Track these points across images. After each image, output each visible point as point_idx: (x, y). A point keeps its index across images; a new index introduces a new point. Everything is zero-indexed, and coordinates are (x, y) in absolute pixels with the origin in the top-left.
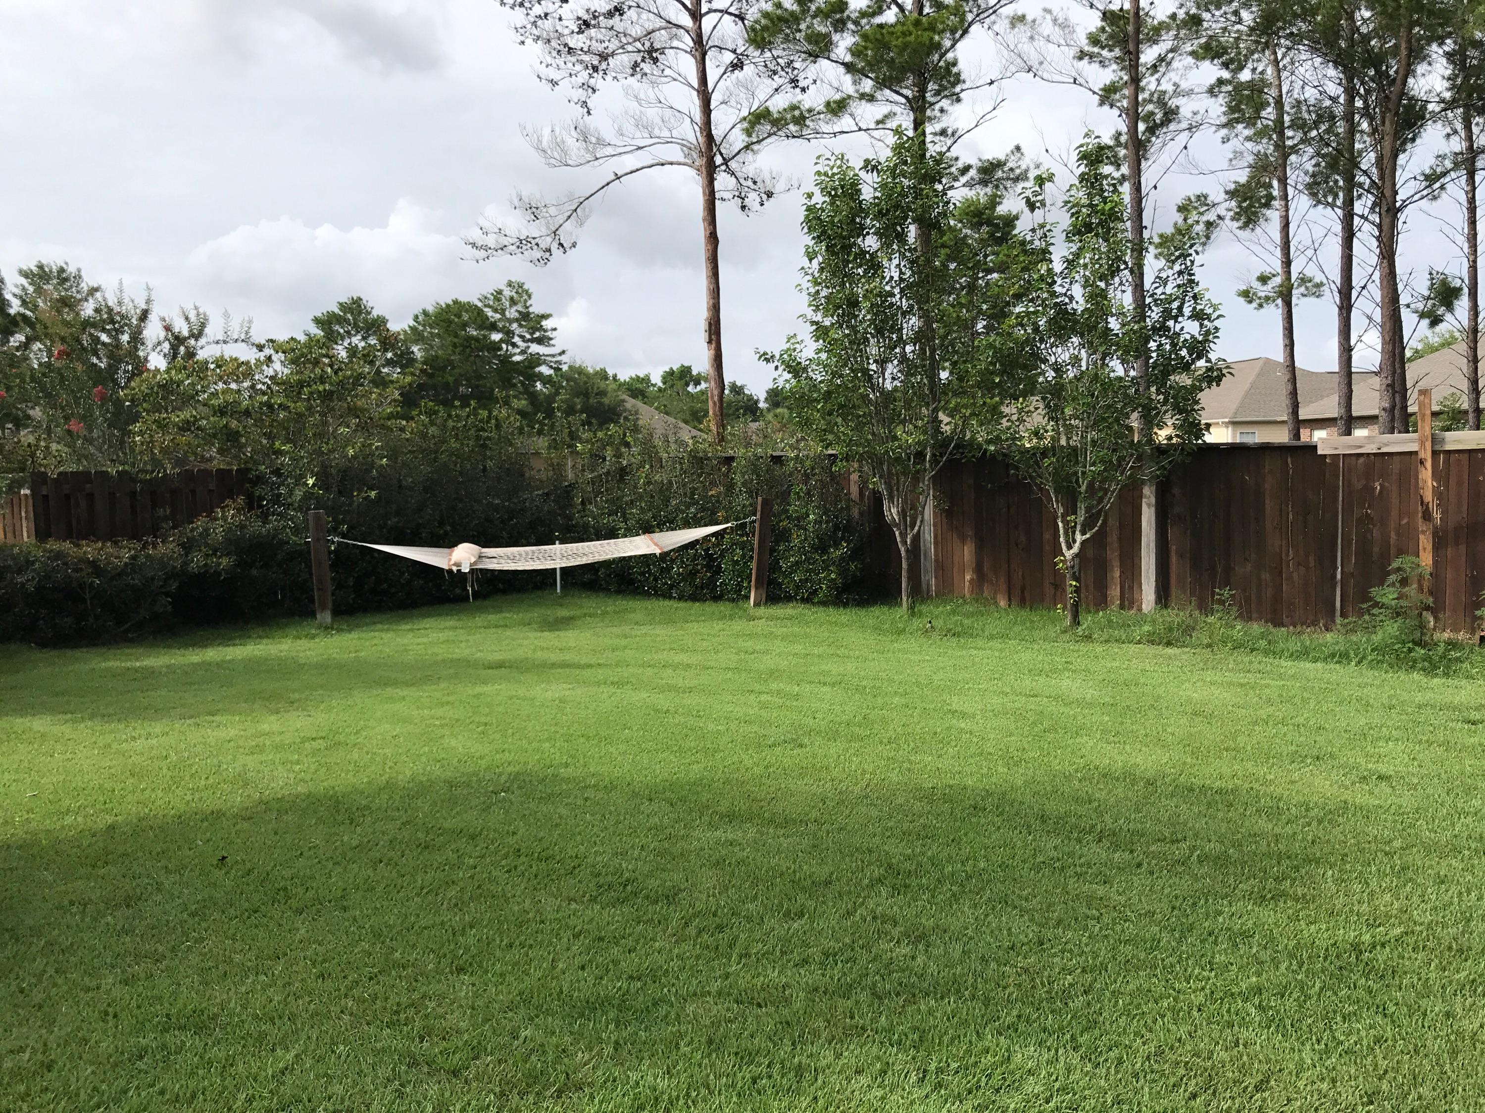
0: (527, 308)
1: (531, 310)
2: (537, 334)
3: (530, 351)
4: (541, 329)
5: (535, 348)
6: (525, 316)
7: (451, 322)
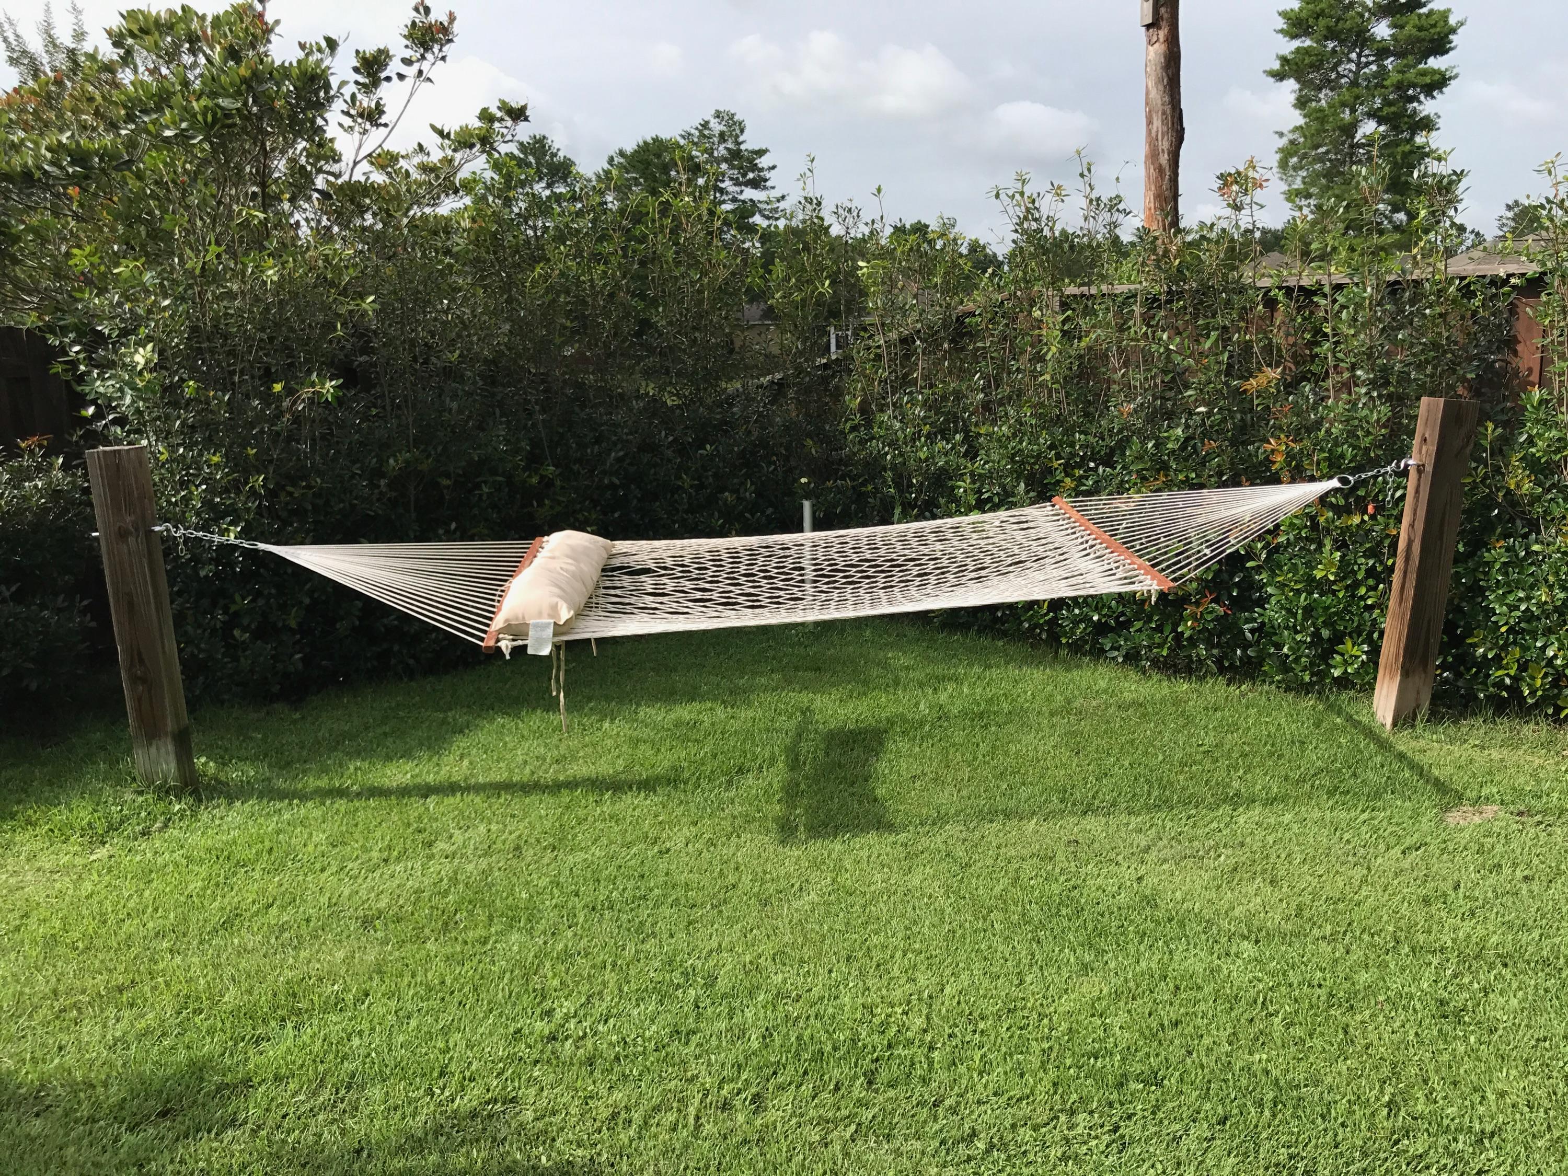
0: (739, 144)
1: (743, 147)
2: (751, 175)
3: (742, 197)
4: (754, 168)
5: (749, 194)
6: (735, 154)
7: (648, 163)
